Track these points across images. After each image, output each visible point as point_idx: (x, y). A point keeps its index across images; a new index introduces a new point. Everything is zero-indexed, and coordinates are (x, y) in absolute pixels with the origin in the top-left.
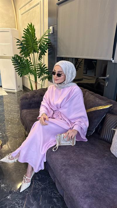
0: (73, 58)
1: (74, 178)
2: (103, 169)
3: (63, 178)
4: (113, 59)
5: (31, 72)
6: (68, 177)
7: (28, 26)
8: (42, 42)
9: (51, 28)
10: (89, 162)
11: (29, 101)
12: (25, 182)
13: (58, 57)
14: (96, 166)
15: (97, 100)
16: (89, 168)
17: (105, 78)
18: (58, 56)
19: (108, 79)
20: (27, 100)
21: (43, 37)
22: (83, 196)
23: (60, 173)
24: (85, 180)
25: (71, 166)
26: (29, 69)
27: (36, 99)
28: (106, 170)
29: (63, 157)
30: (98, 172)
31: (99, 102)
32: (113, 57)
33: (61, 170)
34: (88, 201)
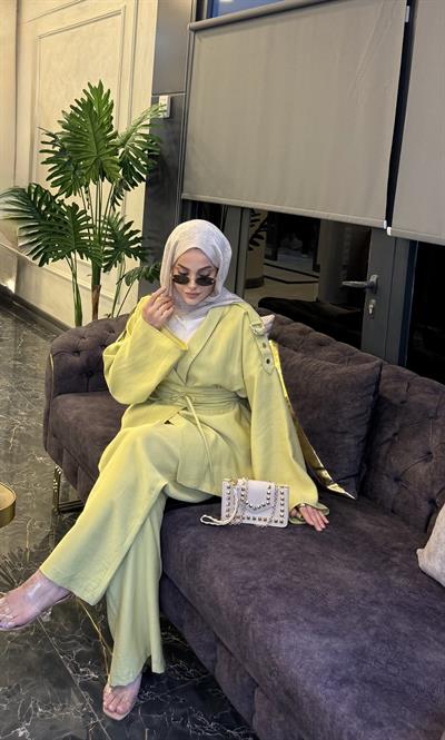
4: (389, 224)
5: (84, 250)
8: (133, 146)
9: (164, 100)
13: (184, 201)
17: (364, 283)
18: (185, 195)
19: (374, 288)
21: (134, 130)
26: (78, 237)
32: (389, 219)
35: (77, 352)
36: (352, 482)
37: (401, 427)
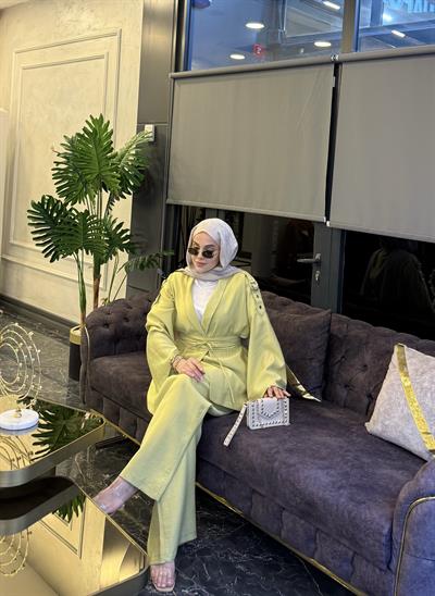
0: (218, 210)
4: (328, 219)
9: (149, 128)
11: (115, 331)
17: (312, 260)
18: (170, 201)
19: (318, 263)
20: (108, 330)
21: (127, 151)
26: (85, 236)
27: (131, 325)
35: (106, 325)
36: (318, 391)
37: (346, 352)
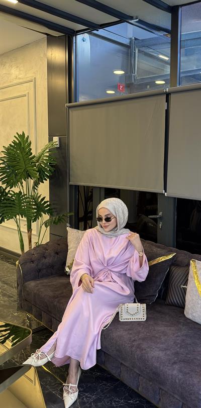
0: (100, 188)
1: (152, 351)
2: (183, 336)
3: (137, 356)
4: (166, 192)
5: (23, 213)
6: (144, 351)
7: (17, 136)
8: (42, 162)
9: (56, 139)
10: (163, 331)
11: (37, 265)
12: (68, 393)
13: (71, 186)
14: (174, 334)
15: (155, 250)
16: (166, 337)
17: (158, 216)
18: (71, 183)
19: (161, 218)
20: (33, 265)
21: (42, 154)
22: (169, 363)
23: (131, 351)
24: (166, 349)
25: (144, 339)
27: (47, 261)
28: (186, 335)
29: (128, 333)
30: (178, 340)
31: (158, 252)
32: (165, 189)
33: (132, 346)
34: (177, 367)
35: (32, 261)
